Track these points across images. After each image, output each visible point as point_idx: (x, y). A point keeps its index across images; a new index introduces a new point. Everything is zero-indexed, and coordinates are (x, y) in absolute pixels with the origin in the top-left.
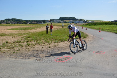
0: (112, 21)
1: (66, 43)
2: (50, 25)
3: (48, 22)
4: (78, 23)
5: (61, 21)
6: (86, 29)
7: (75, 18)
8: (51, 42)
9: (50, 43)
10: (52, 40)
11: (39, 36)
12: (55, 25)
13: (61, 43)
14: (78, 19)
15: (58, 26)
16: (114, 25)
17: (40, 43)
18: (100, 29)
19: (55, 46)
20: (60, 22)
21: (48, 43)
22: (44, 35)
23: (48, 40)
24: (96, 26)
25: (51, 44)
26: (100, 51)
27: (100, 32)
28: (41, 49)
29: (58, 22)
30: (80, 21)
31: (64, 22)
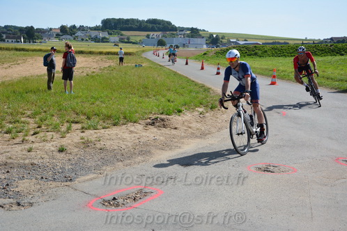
0: (322, 39)
1: (132, 129)
2: (59, 52)
3: (50, 37)
4: (184, 45)
5: (111, 34)
6: (216, 71)
7: (169, 23)
8: (69, 129)
9: (64, 129)
10: (73, 117)
11: (8, 98)
12: (81, 52)
13: (114, 131)
14: (182, 29)
15: (98, 58)
16: (329, 58)
17: (14, 130)
18: (276, 74)
19: (86, 144)
20: (104, 40)
21: (56, 129)
22: (33, 97)
23: (56, 120)
24: (258, 58)
25: (68, 135)
26: (275, 162)
27: (273, 83)
28: (25, 159)
29: (96, 40)
30: (192, 37)
31: (122, 41)
